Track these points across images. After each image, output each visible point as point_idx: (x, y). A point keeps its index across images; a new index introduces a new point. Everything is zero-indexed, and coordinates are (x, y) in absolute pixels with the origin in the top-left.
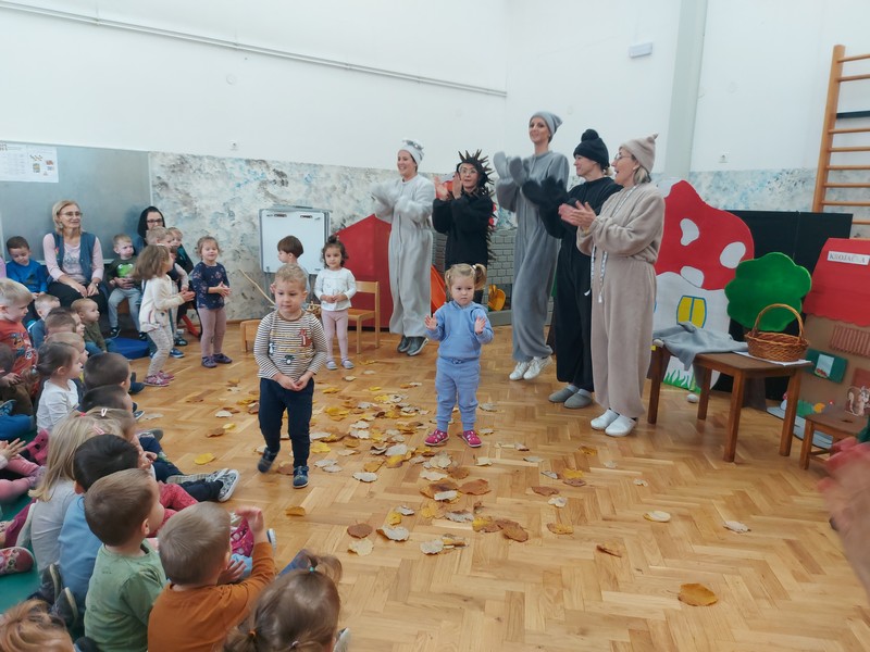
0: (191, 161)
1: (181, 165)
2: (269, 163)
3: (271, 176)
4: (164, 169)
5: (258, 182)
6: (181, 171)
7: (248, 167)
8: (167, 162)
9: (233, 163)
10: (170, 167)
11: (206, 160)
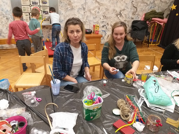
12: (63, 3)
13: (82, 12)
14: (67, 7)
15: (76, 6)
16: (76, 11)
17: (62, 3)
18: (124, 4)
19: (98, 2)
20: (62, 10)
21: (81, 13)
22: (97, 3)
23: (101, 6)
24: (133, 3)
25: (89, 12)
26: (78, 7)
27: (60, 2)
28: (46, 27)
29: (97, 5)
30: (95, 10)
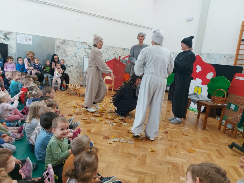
0: (67, 41)
1: (64, 42)
2: (87, 43)
3: (87, 47)
4: (59, 43)
5: (84, 48)
7: (81, 44)
9: (77, 42)
11: (71, 41)
12: (59, 51)
13: (75, 59)
15: (70, 54)
16: (70, 58)
18: (108, 55)
19: (87, 52)
21: (73, 59)
24: (115, 55)
25: (80, 59)
26: (71, 55)
27: (57, 50)
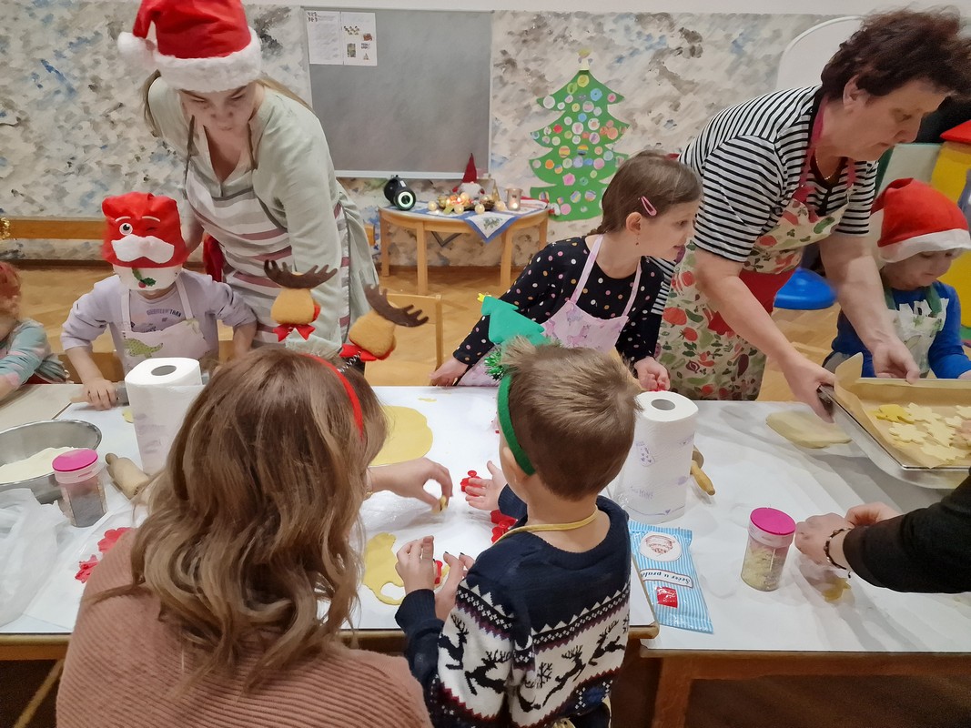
0: (553, 22)
1: (537, 30)
2: (675, 18)
3: (675, 41)
4: (511, 38)
5: (652, 52)
6: (537, 40)
7: (639, 28)
8: (518, 25)
9: (615, 21)
10: (521, 35)
11: (575, 20)
12: (509, 87)
14: (525, 103)
17: (505, 84)
19: (673, 78)
20: (505, 114)
22: (665, 81)
23: (685, 93)
27: (498, 80)
28: (435, 185)
29: (667, 88)
30: (655, 114)
